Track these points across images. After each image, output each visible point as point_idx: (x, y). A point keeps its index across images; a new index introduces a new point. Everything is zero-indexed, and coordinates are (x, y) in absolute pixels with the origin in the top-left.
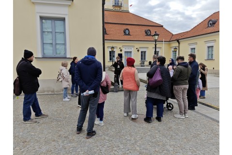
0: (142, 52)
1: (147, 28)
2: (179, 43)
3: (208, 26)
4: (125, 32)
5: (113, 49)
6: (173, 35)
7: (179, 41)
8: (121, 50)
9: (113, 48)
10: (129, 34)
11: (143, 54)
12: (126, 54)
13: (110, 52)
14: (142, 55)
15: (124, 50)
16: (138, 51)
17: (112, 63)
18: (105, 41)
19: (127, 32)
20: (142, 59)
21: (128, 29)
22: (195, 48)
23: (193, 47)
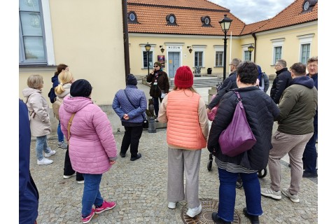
0: (196, 53)
1: (204, 14)
2: (256, 39)
3: (303, 11)
4: (168, 20)
5: (148, 48)
6: (245, 25)
7: (256, 34)
8: (163, 50)
9: (148, 45)
10: (175, 23)
11: (198, 57)
12: (171, 56)
13: (144, 53)
14: (196, 58)
15: (167, 50)
16: (190, 51)
17: (147, 71)
18: (129, 34)
19: (172, 20)
20: (196, 64)
21: (173, 15)
22: (281, 47)
23: (278, 44)
